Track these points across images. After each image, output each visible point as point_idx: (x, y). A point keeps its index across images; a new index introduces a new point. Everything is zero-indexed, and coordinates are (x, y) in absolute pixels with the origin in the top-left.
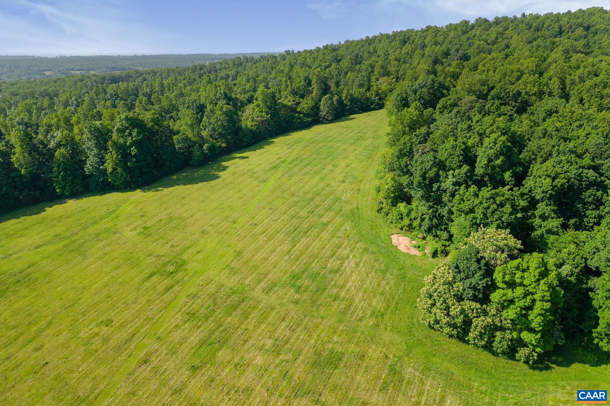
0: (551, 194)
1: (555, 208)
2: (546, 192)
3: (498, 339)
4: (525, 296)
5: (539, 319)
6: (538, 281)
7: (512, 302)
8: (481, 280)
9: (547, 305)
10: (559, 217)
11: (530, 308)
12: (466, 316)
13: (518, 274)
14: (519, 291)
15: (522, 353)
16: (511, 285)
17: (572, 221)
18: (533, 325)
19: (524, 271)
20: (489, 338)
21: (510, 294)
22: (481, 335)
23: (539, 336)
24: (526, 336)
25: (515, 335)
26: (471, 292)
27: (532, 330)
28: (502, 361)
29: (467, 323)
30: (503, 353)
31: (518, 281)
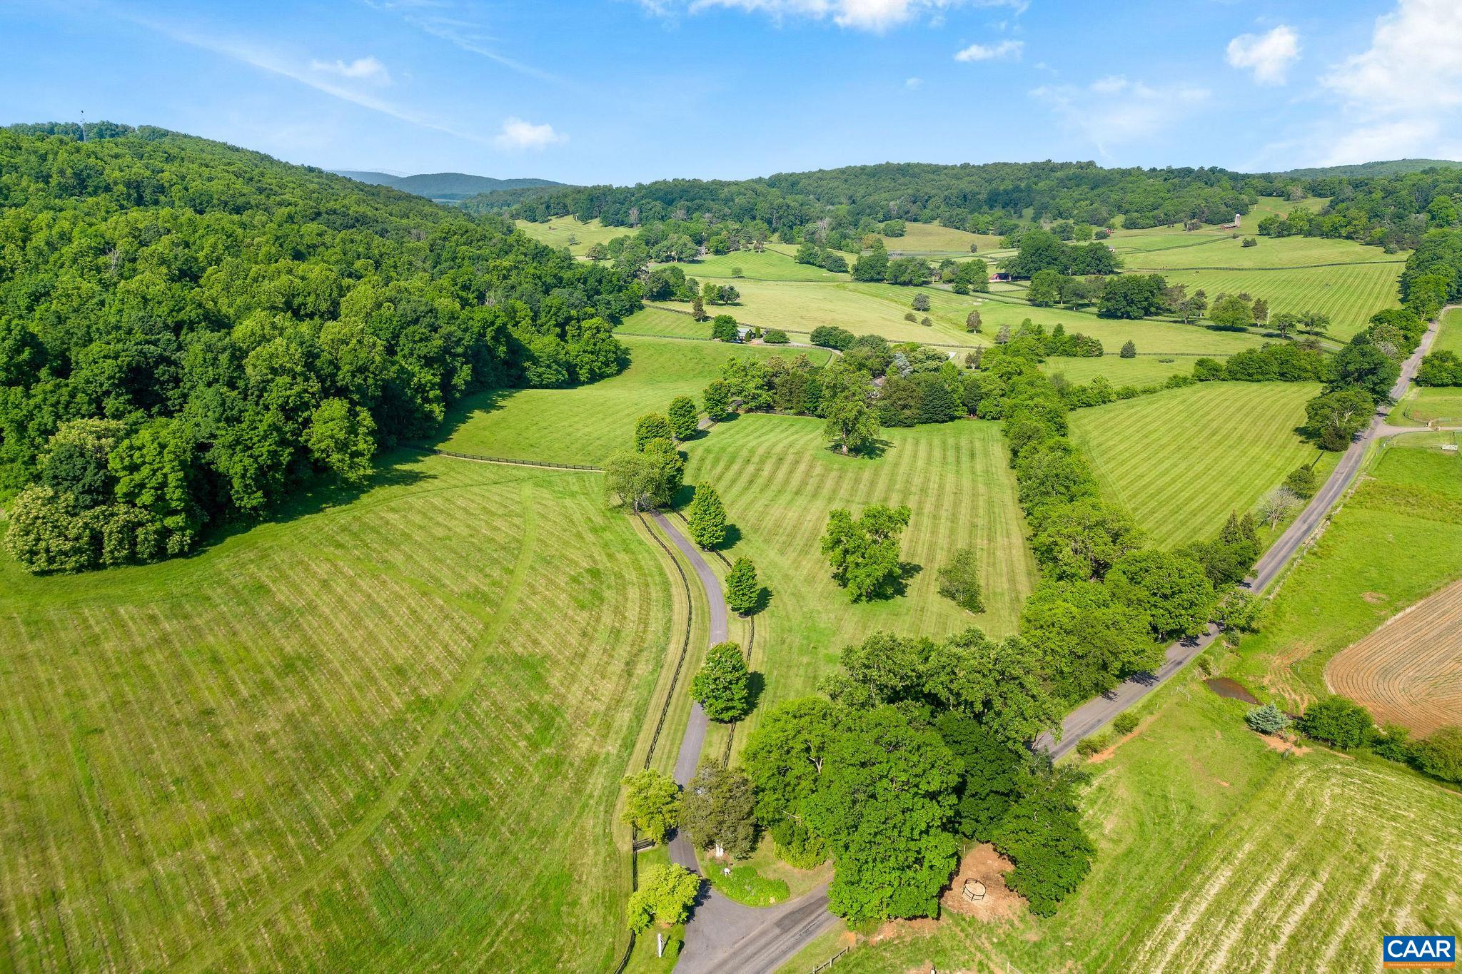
0: (120, 379)
1: (130, 396)
2: (113, 377)
3: (141, 538)
4: (155, 472)
5: (178, 493)
6: (160, 453)
7: (142, 486)
8: (95, 474)
9: (181, 474)
10: (137, 409)
11: (163, 485)
12: (92, 530)
13: (137, 454)
14: (145, 471)
15: (173, 543)
16: (134, 468)
17: (155, 410)
18: (174, 504)
19: (140, 449)
20: (130, 544)
21: (137, 477)
22: (121, 542)
23: (183, 515)
24: (170, 522)
25: (158, 525)
26: (88, 498)
27: (174, 512)
28: (154, 567)
29: (97, 540)
30: (152, 556)
31: (139, 461)
